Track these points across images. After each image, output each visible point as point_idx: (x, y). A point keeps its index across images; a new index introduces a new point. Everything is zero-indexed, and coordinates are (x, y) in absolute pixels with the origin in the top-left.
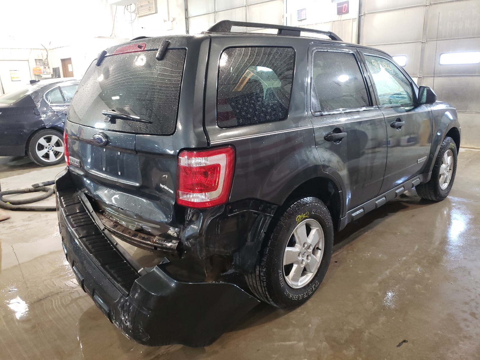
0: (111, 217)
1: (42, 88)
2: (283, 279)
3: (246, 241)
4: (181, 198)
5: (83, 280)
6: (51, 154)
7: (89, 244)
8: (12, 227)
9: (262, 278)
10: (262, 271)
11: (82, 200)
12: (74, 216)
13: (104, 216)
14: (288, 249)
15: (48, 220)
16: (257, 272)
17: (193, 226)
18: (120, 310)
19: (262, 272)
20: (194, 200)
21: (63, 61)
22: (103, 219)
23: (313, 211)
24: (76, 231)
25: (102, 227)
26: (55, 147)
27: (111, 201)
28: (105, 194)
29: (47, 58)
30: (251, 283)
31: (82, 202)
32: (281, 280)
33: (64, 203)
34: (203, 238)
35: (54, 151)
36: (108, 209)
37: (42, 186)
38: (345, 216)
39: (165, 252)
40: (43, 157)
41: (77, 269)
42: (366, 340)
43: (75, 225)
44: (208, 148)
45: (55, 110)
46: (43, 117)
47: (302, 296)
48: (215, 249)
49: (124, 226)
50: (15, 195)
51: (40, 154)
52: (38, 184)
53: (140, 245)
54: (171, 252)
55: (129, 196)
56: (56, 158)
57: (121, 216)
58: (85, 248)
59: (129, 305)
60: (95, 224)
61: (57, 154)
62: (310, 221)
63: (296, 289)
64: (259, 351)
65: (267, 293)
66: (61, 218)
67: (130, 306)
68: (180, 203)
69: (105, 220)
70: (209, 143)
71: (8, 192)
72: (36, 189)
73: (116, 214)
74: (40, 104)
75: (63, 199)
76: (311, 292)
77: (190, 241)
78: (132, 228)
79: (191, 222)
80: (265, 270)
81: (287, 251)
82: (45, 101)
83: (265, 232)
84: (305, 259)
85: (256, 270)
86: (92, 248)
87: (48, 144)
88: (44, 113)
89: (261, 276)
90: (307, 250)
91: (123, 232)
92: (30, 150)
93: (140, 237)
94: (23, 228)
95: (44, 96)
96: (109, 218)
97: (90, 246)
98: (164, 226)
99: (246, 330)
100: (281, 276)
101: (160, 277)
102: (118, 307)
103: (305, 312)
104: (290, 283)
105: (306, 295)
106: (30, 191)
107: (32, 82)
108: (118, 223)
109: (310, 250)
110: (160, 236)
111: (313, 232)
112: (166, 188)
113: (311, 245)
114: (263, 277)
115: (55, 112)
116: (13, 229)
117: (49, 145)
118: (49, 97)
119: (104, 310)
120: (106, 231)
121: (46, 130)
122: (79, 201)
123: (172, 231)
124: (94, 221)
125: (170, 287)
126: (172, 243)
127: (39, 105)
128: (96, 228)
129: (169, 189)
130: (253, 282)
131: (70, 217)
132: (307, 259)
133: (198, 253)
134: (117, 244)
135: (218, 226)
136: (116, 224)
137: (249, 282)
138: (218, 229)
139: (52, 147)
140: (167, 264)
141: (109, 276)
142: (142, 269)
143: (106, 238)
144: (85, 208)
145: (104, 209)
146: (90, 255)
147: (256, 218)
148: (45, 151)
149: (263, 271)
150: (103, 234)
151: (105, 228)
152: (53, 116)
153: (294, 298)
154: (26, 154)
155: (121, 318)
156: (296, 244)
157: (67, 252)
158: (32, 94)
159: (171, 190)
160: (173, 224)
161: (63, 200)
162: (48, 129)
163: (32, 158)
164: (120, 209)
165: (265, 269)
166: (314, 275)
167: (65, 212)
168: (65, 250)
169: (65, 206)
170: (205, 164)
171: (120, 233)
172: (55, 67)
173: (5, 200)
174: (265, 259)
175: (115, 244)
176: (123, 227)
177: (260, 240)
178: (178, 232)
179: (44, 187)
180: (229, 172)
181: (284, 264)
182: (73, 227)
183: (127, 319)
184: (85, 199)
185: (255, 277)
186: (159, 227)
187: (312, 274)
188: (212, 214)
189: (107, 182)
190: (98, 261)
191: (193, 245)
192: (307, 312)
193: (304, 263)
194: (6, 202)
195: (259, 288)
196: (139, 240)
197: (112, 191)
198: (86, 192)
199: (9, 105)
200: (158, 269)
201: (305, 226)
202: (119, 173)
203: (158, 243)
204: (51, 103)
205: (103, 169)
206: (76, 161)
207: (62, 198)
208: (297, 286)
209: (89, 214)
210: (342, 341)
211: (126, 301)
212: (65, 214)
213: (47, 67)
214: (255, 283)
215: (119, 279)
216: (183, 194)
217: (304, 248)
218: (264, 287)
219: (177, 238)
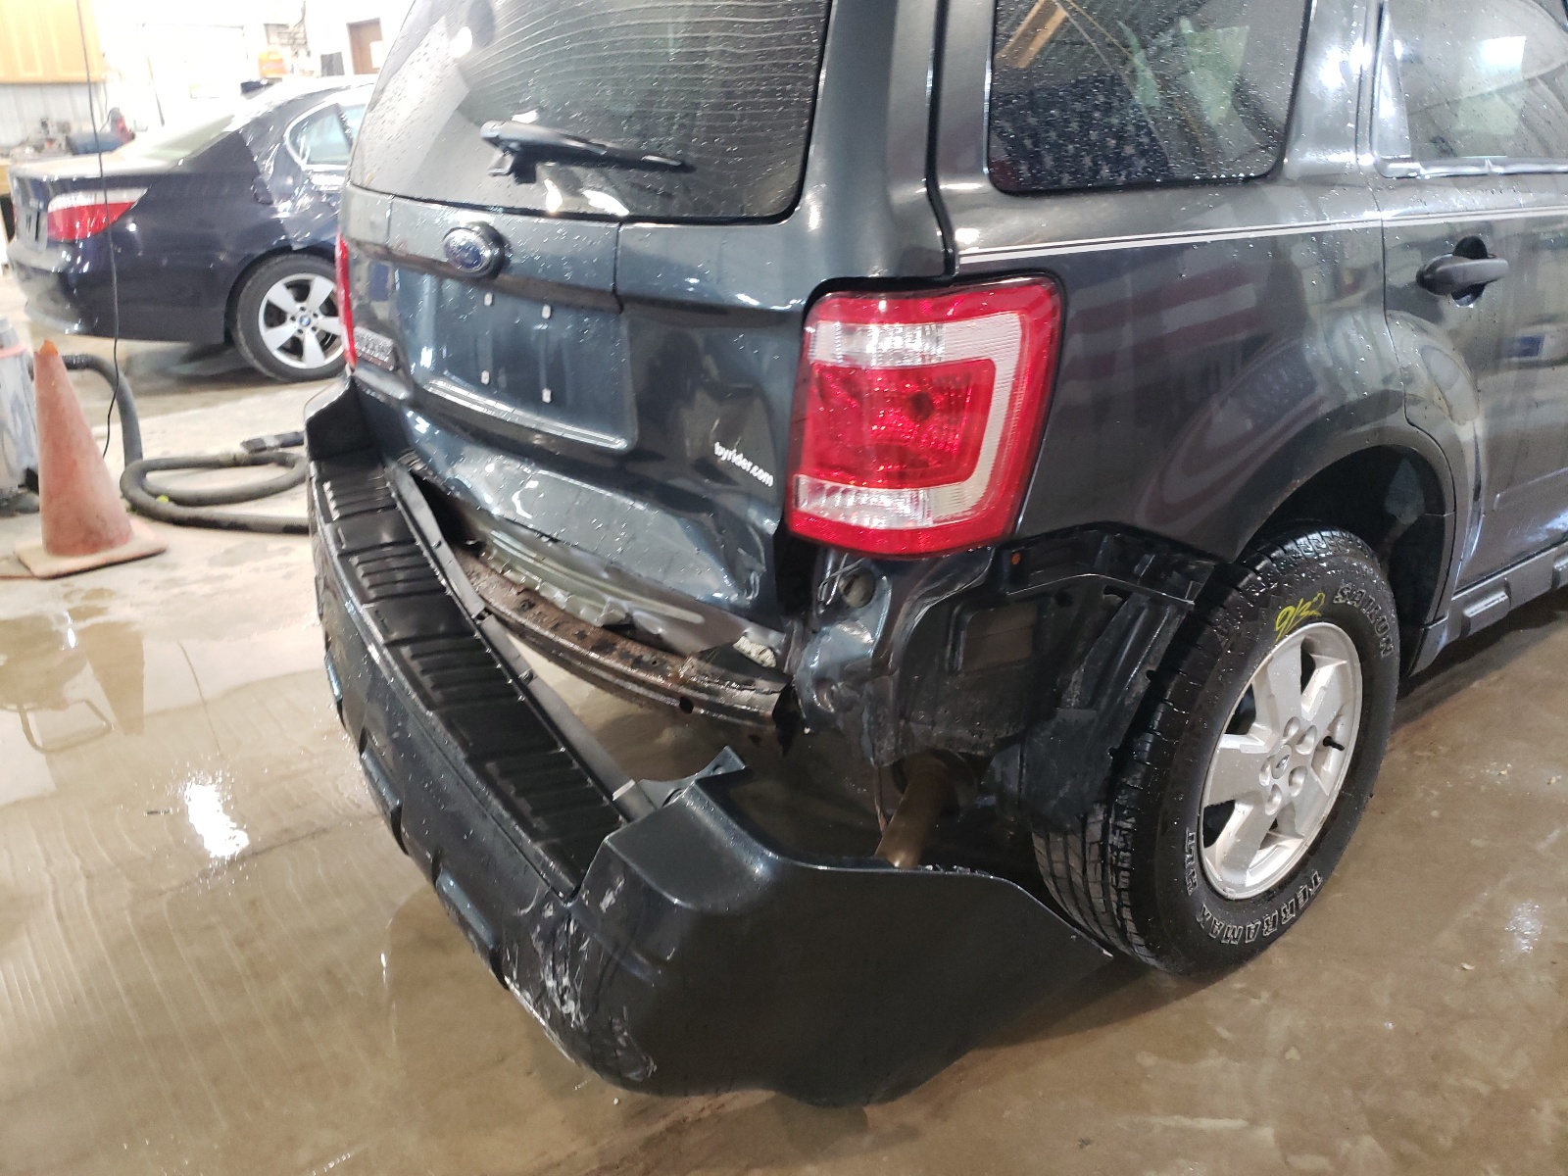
0: (510, 567)
1: (279, 108)
2: (1197, 864)
3: (1057, 701)
4: (804, 506)
5: (399, 808)
6: (311, 342)
7: (424, 672)
8: (173, 582)
9: (1111, 855)
10: (1116, 827)
11: (400, 496)
12: (367, 555)
13: (481, 563)
14: (1228, 742)
15: (292, 565)
16: (1095, 831)
17: (846, 629)
18: (540, 950)
19: (1118, 832)
20: (860, 518)
21: (355, 29)
22: (478, 576)
23: (1342, 593)
24: (376, 615)
25: (475, 607)
26: (321, 317)
27: (513, 507)
28: (489, 480)
29: (302, 20)
30: (1059, 868)
31: (399, 506)
32: (1191, 867)
33: (332, 505)
34: (891, 683)
35: (318, 331)
36: (499, 538)
37: (276, 447)
38: (1442, 618)
39: (724, 725)
40: (283, 349)
41: (377, 763)
42: (1549, 1143)
43: (372, 594)
44: (947, 284)
45: (321, 189)
46: (283, 210)
47: (1255, 929)
48: (933, 729)
49: (560, 606)
50: (188, 475)
51: (274, 338)
52: (261, 440)
53: (622, 688)
54: (750, 728)
55: (580, 489)
56: (326, 355)
57: (550, 566)
58: (407, 685)
59: (578, 932)
60: (449, 592)
61: (327, 341)
62: (1323, 631)
63: (1237, 900)
64: (1087, 1148)
65: (1127, 914)
66: (323, 559)
67: (578, 938)
68: (797, 527)
69: (487, 582)
70: (950, 260)
71: (163, 463)
72: (256, 455)
73: (529, 557)
74: (273, 162)
75: (331, 488)
76: (1292, 912)
77: (833, 688)
78: (593, 615)
79: (838, 610)
80: (1129, 826)
81: (1223, 749)
82: (287, 153)
83: (1149, 674)
84: (1282, 782)
85: (1091, 820)
86: (434, 688)
87: (299, 305)
88: (287, 195)
89: (1112, 845)
90: (1293, 748)
91: (554, 629)
92: (239, 326)
93: (624, 656)
94: (207, 589)
95: (287, 135)
96: (503, 572)
97: (427, 681)
98: (716, 620)
99: (1027, 1050)
100: (1190, 852)
101: (708, 833)
102: (533, 936)
103: (1265, 995)
104: (1218, 877)
105: (1274, 926)
106: (235, 463)
107: (249, 88)
108: (537, 593)
109: (1306, 750)
110: (702, 656)
111: (1324, 675)
112: (740, 461)
113: (1312, 727)
114: (1119, 851)
115: (320, 193)
116: (176, 591)
117: (303, 309)
118: (302, 140)
119: (477, 936)
120: (491, 625)
121: (292, 256)
122: (389, 502)
123: (753, 643)
124: (443, 582)
125: (751, 877)
126: (758, 691)
127: (269, 168)
128: (451, 608)
129: (756, 468)
130: (1068, 867)
131: (355, 560)
132: (1290, 783)
133: (866, 742)
134: (531, 677)
135: (956, 635)
136: (531, 598)
137: (1051, 862)
138: (954, 649)
139: (311, 316)
140: (732, 778)
141: (496, 804)
142: (631, 783)
143: (489, 650)
144: (412, 529)
145: (485, 536)
146: (427, 717)
147: (1112, 610)
148: (287, 331)
149: (1121, 829)
150: (477, 635)
151: (486, 610)
152: (316, 207)
153: (1227, 938)
154: (229, 340)
155: (544, 982)
156: (1255, 724)
157: (342, 692)
158: (247, 127)
159: (761, 471)
160: (762, 615)
161: (330, 495)
162: (299, 256)
163: (246, 351)
164: (545, 539)
165: (1132, 820)
166: (1306, 848)
167: (338, 540)
168: (335, 685)
169: (336, 515)
170: (923, 357)
171: (546, 633)
172: (328, 52)
173: (154, 490)
174: (1135, 779)
175: (523, 675)
176: (558, 609)
177: (1127, 703)
178: (779, 647)
179: (281, 450)
180: (1028, 405)
181: (1206, 803)
182: (364, 600)
183: (566, 987)
184: (415, 497)
185: (1084, 847)
186: (697, 619)
187: (1299, 841)
188: (937, 584)
189: (499, 431)
190: (456, 744)
191: (844, 706)
192: (1275, 996)
193: (1277, 799)
194: (156, 495)
195: (1095, 890)
196: (619, 666)
197: (514, 466)
198: (418, 467)
199: (171, 167)
200: (698, 794)
201: (1298, 652)
202: (546, 396)
203: (695, 687)
204: (309, 162)
205: (480, 378)
206: (378, 346)
207: (327, 486)
208: (1242, 887)
209: (426, 553)
210: (1441, 1140)
211: (564, 917)
212: (338, 549)
213: (302, 52)
214: (1079, 871)
215: (538, 823)
216: (817, 490)
217: (1285, 741)
218: (1119, 891)
219: (776, 673)
